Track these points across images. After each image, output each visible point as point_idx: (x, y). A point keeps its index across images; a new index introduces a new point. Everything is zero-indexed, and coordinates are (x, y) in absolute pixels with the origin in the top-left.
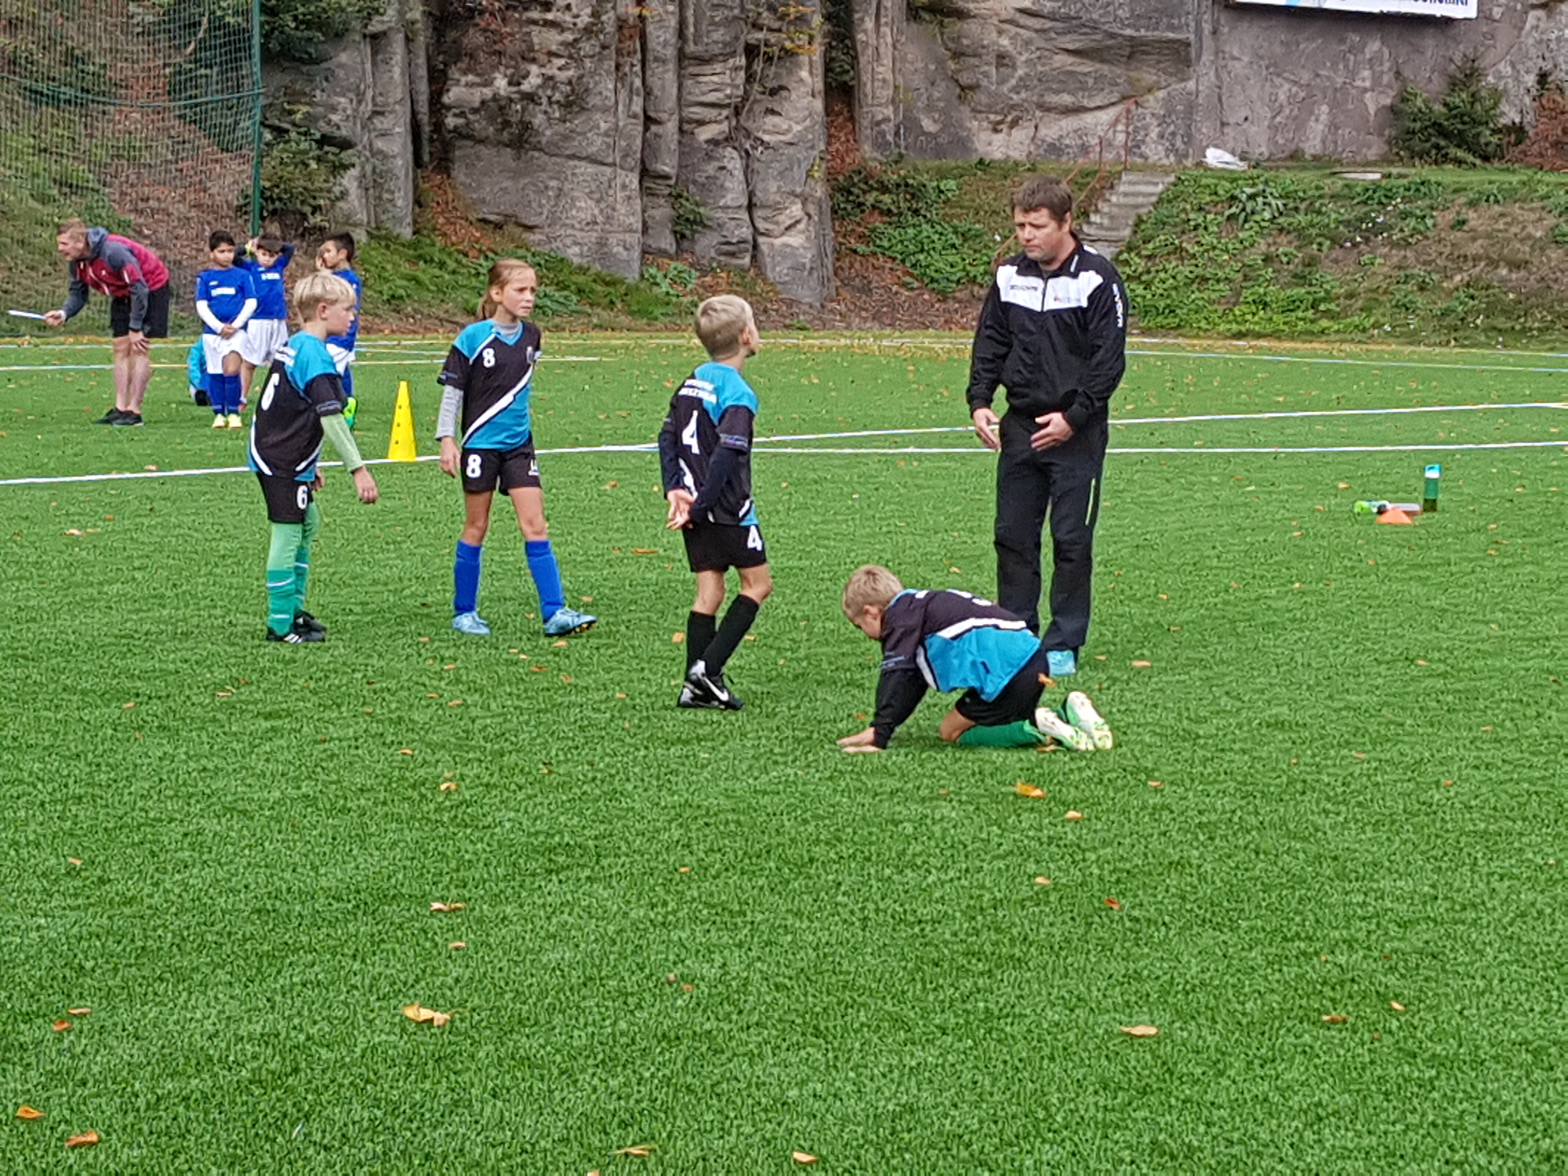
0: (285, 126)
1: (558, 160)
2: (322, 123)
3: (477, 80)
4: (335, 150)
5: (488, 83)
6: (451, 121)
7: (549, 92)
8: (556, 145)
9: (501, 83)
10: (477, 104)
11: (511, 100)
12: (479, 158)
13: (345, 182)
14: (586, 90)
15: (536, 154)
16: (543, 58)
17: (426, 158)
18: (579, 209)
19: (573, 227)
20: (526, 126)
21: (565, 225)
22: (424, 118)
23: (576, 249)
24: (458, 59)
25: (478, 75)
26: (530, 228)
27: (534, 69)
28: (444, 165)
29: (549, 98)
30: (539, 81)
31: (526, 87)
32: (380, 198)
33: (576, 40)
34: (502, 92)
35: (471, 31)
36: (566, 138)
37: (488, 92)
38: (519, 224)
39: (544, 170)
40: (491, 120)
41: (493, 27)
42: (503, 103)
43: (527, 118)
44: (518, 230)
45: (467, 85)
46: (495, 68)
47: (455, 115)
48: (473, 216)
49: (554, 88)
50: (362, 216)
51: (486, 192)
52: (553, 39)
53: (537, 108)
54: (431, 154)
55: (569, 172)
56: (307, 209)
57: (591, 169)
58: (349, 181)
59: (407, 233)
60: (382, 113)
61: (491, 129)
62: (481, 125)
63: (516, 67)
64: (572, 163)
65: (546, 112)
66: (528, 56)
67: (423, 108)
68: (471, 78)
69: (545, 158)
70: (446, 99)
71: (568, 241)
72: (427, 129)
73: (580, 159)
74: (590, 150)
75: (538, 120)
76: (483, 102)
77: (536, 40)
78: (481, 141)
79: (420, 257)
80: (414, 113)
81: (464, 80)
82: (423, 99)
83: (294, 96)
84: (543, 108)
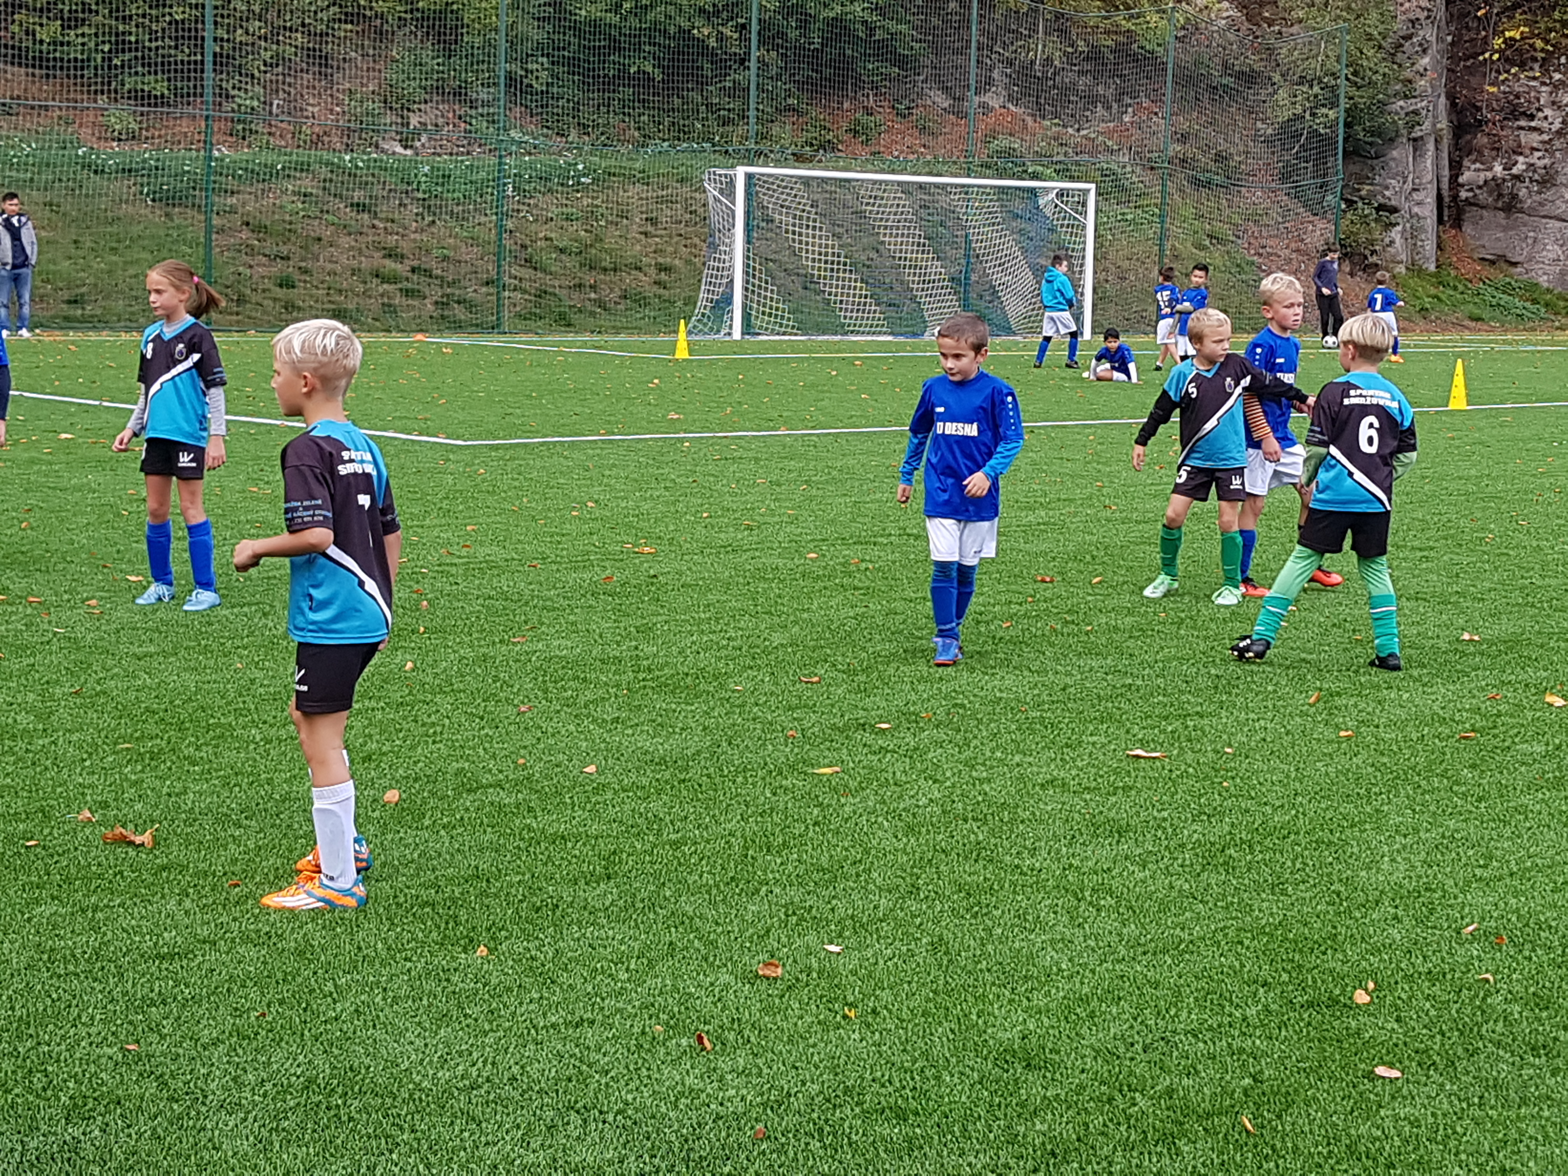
0: (1355, 199)
1: (1536, 219)
2: (1379, 197)
3: (1482, 167)
4: (1387, 214)
5: (1490, 169)
6: (1463, 194)
7: (1531, 174)
8: (1534, 209)
9: (1498, 169)
10: (1481, 183)
11: (1504, 180)
12: (1482, 218)
13: (1393, 235)
14: (1557, 172)
15: (1520, 215)
16: (1528, 152)
17: (1446, 218)
18: (1549, 251)
19: (1543, 263)
20: (1514, 197)
21: (1538, 262)
22: (1445, 193)
23: (1545, 277)
24: (1469, 154)
25: (1482, 163)
26: (1515, 264)
27: (1521, 159)
28: (1458, 223)
29: (1530, 178)
30: (1524, 167)
31: (1515, 171)
32: (1415, 244)
33: (1550, 140)
34: (1499, 175)
35: (1479, 135)
36: (1541, 204)
37: (1489, 175)
38: (1507, 261)
39: (1525, 226)
40: (1490, 193)
41: (1494, 132)
42: (1499, 181)
43: (1515, 191)
44: (1505, 266)
45: (1475, 170)
46: (1494, 159)
47: (1468, 191)
48: (1476, 256)
49: (1535, 171)
50: (1403, 257)
51: (1485, 241)
52: (1534, 139)
53: (1523, 185)
54: (1449, 216)
55: (1542, 227)
56: (1367, 252)
57: (1559, 224)
58: (1396, 234)
59: (1432, 268)
60: (1418, 190)
61: (1490, 199)
62: (1483, 196)
63: (1509, 158)
64: (1544, 221)
65: (1527, 188)
66: (1518, 151)
67: (1445, 185)
68: (1478, 165)
69: (1526, 217)
70: (1461, 180)
71: (1540, 272)
72: (1447, 200)
73: (1551, 218)
74: (1557, 212)
75: (1523, 193)
76: (1486, 182)
77: (1523, 141)
78: (1482, 207)
79: (1440, 283)
80: (1439, 189)
81: (1473, 167)
82: (1445, 180)
83: (1363, 179)
84: (1526, 184)
